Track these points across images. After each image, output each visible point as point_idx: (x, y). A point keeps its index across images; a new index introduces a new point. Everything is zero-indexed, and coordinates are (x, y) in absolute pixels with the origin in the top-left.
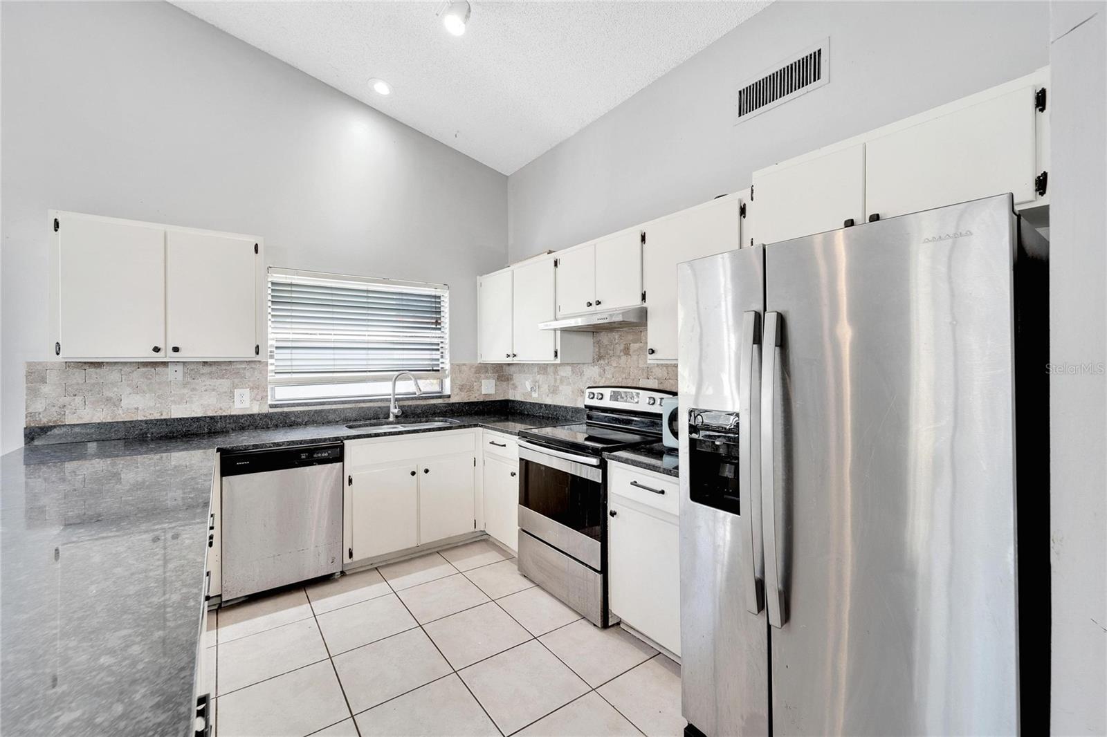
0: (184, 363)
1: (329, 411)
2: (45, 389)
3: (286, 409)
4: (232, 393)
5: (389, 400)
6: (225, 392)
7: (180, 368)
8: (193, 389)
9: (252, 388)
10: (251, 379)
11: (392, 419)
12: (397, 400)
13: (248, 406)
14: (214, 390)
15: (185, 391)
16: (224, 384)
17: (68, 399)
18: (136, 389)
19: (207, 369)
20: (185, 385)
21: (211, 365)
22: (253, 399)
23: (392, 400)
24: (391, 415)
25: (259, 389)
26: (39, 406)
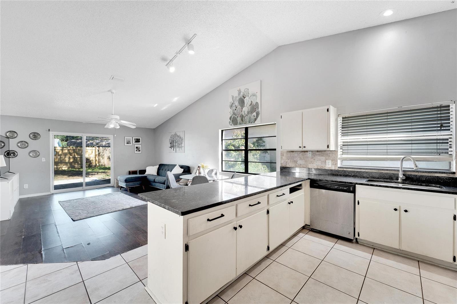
0: (312, 151)
1: (364, 172)
2: (284, 157)
3: (345, 169)
4: (325, 161)
5: (398, 171)
6: (323, 161)
7: (311, 152)
8: (314, 160)
9: (332, 160)
10: (332, 157)
11: (400, 180)
12: (404, 171)
13: (331, 167)
14: (320, 160)
15: (312, 160)
16: (323, 158)
17: (288, 160)
18: (301, 159)
19: (318, 153)
20: (312, 158)
21: (319, 152)
22: (333, 164)
23: (400, 171)
24: (400, 179)
25: (335, 161)
26: (282, 162)
